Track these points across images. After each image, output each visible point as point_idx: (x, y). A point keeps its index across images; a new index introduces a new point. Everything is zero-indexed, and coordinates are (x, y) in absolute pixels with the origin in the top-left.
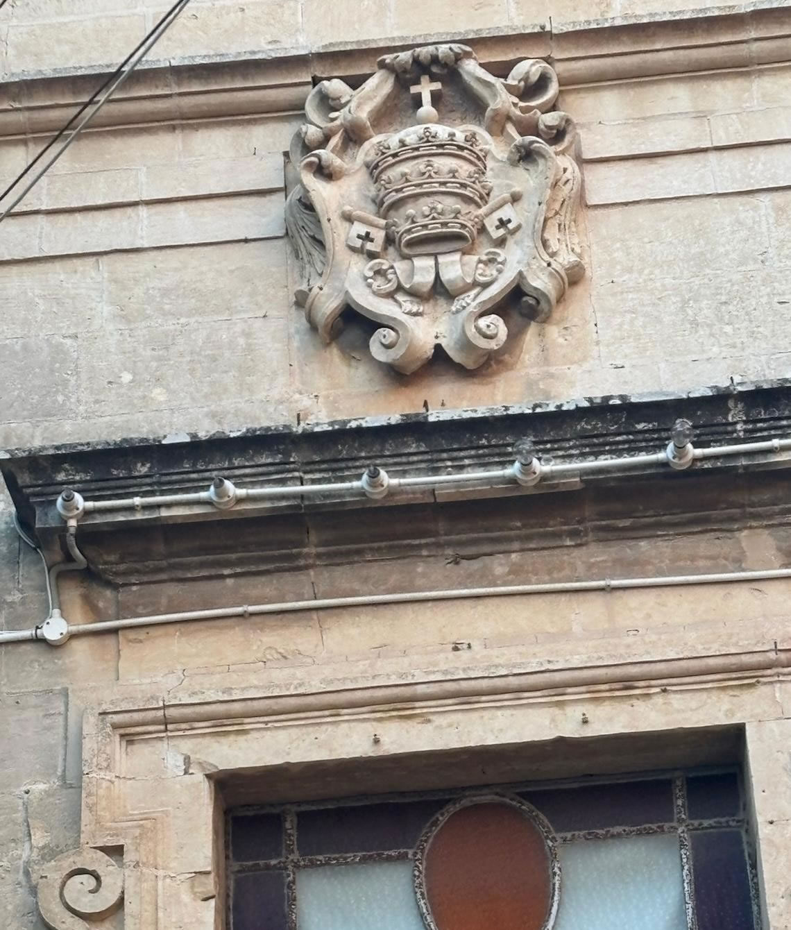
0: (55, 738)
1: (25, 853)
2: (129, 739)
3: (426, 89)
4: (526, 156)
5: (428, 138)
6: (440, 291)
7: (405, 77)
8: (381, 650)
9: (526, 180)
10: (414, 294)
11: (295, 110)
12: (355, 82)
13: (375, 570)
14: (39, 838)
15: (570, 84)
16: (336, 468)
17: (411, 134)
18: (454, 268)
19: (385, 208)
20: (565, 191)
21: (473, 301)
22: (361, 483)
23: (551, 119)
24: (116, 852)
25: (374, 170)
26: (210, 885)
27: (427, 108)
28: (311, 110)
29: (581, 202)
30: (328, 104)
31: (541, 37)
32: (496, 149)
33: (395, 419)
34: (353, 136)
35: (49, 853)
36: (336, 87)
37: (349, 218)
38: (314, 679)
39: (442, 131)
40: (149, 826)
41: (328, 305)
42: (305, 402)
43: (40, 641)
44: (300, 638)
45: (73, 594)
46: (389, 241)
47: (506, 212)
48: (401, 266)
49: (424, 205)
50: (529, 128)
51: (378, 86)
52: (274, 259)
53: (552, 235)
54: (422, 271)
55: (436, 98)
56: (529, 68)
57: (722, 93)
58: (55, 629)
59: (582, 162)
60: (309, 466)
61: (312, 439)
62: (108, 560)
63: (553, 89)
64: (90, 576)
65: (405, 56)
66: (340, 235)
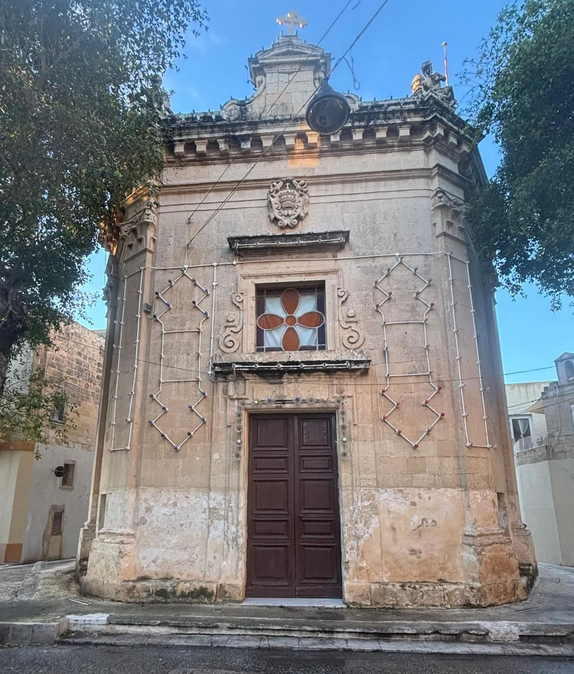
0: (235, 278)
1: (231, 293)
2: (244, 279)
3: (288, 184)
4: (301, 195)
5: (288, 192)
6: (288, 216)
7: (285, 182)
8: (278, 268)
9: (301, 199)
10: (284, 216)
11: (269, 187)
12: (278, 183)
13: (278, 256)
14: (233, 291)
15: (308, 184)
16: (273, 241)
17: (285, 191)
18: (290, 212)
19: (281, 202)
20: (307, 201)
21: (293, 217)
22: (276, 243)
23: (305, 190)
24: (242, 294)
25: (280, 197)
26: (254, 299)
27: (288, 187)
28: (271, 187)
29: (308, 203)
30: (274, 186)
31: (304, 177)
32: (297, 194)
33: (281, 234)
34: (277, 191)
35: (234, 293)
36: (275, 183)
37: (276, 204)
38: (269, 271)
39: (290, 191)
40: (246, 291)
41: (272, 217)
42: (269, 231)
43: (232, 264)
44: (267, 265)
45: (237, 258)
46: (282, 208)
47: (298, 204)
48: (283, 212)
49: (287, 202)
50: (302, 191)
51: (281, 184)
52: (265, 210)
53: (304, 207)
54: (286, 212)
55: (289, 186)
56: (302, 182)
57: (330, 187)
58: (234, 263)
59: (309, 197)
60: (269, 241)
61: (269, 237)
62: (242, 253)
63: (306, 185)
64: (239, 255)
65: (285, 179)
66: (275, 206)
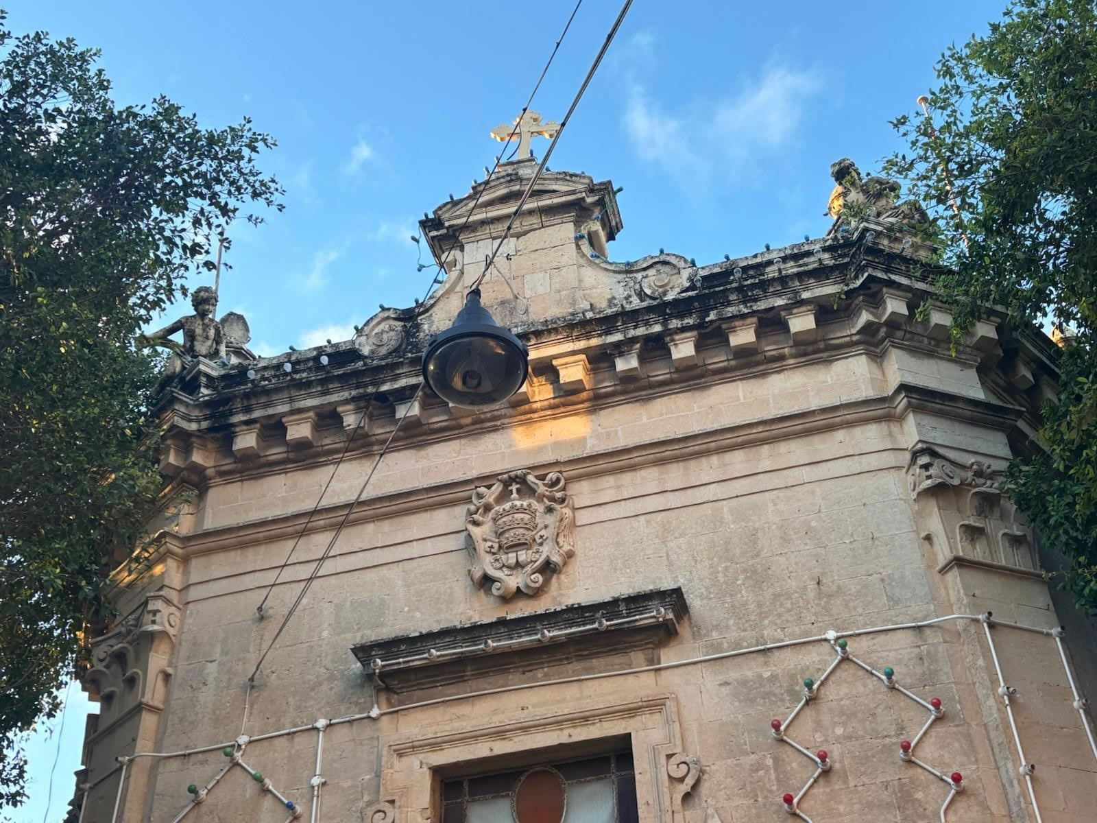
1: (361, 805)
2: (400, 755)
3: (514, 487)
4: (550, 510)
5: (513, 507)
6: (518, 565)
7: (507, 484)
8: (495, 712)
9: (550, 520)
10: (509, 567)
11: (468, 500)
12: (489, 487)
13: (492, 679)
14: (366, 798)
15: (569, 480)
16: (474, 641)
17: (507, 506)
18: (523, 556)
19: (499, 535)
20: (566, 522)
21: (529, 569)
22: (482, 646)
23: (559, 495)
24: (392, 802)
25: (495, 520)
26: (428, 813)
27: (515, 495)
28: (474, 500)
29: (573, 525)
30: (480, 496)
31: (557, 463)
32: (539, 507)
33: (494, 620)
34: (488, 508)
35: (369, 804)
36: (482, 490)
37: (485, 540)
39: (518, 503)
40: (405, 791)
41: (478, 575)
42: (471, 613)
43: (371, 717)
45: (381, 698)
46: (500, 547)
47: (543, 532)
48: (504, 557)
49: (511, 533)
50: (552, 499)
51: (497, 488)
52: (459, 558)
53: (561, 540)
54: (511, 558)
55: (518, 491)
56: (552, 476)
57: (626, 478)
58: (375, 712)
59: (574, 509)
60: (464, 641)
61: (464, 630)
62: (394, 683)
63: (562, 483)
64: (388, 691)
65: (505, 476)
66: (482, 547)
